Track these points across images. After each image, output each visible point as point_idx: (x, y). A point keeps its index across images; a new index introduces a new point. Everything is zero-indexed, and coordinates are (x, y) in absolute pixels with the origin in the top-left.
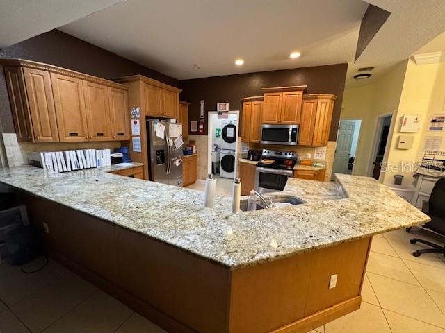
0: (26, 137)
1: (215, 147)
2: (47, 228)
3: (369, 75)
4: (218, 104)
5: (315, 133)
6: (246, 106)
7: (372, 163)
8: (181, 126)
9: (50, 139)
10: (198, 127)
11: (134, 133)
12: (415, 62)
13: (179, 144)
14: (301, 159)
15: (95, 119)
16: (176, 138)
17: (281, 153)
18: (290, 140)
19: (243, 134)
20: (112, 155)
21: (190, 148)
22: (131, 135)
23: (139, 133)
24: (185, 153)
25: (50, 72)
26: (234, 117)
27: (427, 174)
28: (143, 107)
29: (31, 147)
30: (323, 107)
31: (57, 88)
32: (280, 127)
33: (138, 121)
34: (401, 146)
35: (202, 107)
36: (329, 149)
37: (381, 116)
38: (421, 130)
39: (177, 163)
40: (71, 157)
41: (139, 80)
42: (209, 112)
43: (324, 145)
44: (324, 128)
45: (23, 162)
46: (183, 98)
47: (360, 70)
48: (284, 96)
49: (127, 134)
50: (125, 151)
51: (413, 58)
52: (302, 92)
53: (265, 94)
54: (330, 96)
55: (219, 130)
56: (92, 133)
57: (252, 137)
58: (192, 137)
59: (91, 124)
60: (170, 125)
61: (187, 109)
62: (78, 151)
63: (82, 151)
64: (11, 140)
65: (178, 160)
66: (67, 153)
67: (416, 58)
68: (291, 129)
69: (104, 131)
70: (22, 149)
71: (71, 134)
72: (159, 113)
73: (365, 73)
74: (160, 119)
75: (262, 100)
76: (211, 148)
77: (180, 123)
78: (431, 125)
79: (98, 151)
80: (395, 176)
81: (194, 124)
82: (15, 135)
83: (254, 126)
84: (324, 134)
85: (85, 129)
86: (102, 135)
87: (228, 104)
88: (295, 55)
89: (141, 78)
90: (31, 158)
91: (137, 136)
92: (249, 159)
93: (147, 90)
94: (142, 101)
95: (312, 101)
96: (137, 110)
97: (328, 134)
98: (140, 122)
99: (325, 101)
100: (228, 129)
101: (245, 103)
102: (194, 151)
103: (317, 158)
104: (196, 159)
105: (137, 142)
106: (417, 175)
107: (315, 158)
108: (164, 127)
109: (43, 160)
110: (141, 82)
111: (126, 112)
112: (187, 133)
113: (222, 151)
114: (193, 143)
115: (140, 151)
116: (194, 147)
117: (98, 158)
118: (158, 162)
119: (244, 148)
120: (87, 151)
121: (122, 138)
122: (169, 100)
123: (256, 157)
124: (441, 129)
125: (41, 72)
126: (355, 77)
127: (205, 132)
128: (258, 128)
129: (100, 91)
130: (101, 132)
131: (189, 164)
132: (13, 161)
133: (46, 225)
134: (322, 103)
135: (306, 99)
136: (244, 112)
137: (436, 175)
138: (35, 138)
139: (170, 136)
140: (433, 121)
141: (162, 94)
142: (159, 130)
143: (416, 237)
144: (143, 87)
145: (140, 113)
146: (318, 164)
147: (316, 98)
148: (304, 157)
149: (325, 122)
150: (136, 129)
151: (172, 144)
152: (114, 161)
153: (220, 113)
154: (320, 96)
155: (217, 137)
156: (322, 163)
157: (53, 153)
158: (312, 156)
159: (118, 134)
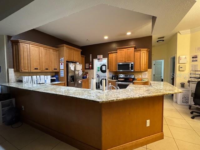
0: (17, 70)
1: (97, 76)
2: (23, 108)
3: (163, 40)
4: (98, 56)
5: (141, 65)
6: (110, 56)
7: (171, 79)
8: (81, 65)
9: (27, 71)
10: (89, 66)
11: (61, 68)
12: (180, 34)
13: (81, 73)
14: (136, 78)
15: (45, 63)
16: (79, 70)
17: (127, 76)
18: (130, 69)
19: (109, 68)
20: (51, 78)
21: (86, 76)
22: (60, 69)
23: (63, 68)
24: (83, 78)
25: (29, 44)
26: (105, 61)
27: (193, 80)
28: (65, 57)
29: (19, 74)
30: (143, 54)
31: (31, 50)
32: (125, 63)
33: (63, 63)
34: (181, 69)
35: (91, 57)
36: (149, 73)
37: (171, 57)
38: (188, 62)
39: (80, 82)
40: (35, 78)
41: (64, 46)
42: (94, 59)
43: (146, 71)
44: (145, 63)
45: (15, 81)
46: (82, 53)
47: (159, 38)
48: (126, 51)
49: (58, 69)
50: (57, 76)
51: (179, 32)
52: (133, 48)
53: (118, 50)
54: (146, 49)
55: (99, 68)
56: (44, 68)
57: (113, 69)
58: (86, 71)
59: (44, 65)
60: (77, 65)
61: (84, 59)
62: (37, 76)
63: (39, 76)
64: (11, 71)
65: (80, 81)
66: (33, 77)
67: (180, 32)
68: (130, 65)
69: (48, 67)
70: (15, 75)
71: (35, 69)
72: (72, 60)
73: (161, 39)
74: (72, 62)
75: (117, 53)
76: (95, 76)
77: (81, 64)
78: (192, 59)
79: (46, 76)
80: (181, 83)
81: (87, 65)
82: (13, 69)
83: (114, 64)
84: (145, 66)
85: (41, 67)
86: (48, 69)
87: (102, 55)
88: (129, 34)
89: (64, 45)
90: (18, 79)
91: (62, 70)
92: (112, 79)
93: (67, 50)
94: (65, 55)
95: (139, 52)
96: (63, 59)
97: (147, 66)
98: (64, 64)
99: (144, 52)
100: (103, 67)
101: (109, 55)
102: (88, 77)
103: (144, 77)
104: (88, 81)
105: (62, 72)
106: (189, 82)
107: (143, 77)
108: (74, 65)
109: (23, 79)
110: (65, 47)
111: (58, 60)
112: (84, 69)
113: (100, 77)
114: (87, 73)
115: (63, 76)
116: (88, 75)
117: (45, 79)
118: (71, 82)
119: (110, 75)
120: (41, 76)
121: (56, 71)
122: (76, 54)
123: (116, 78)
124: (197, 61)
125: (26, 44)
126: (157, 41)
127: (92, 68)
128: (116, 65)
129: (48, 51)
130: (47, 68)
131: (85, 83)
132: (11, 80)
133: (23, 107)
134: (143, 53)
135: (136, 51)
136: (109, 58)
137: (197, 81)
138: (21, 70)
139: (77, 70)
140: (193, 58)
141: (73, 52)
142: (72, 67)
143: (193, 111)
144: (65, 49)
145: (64, 60)
146: (144, 80)
147: (140, 51)
148: (138, 77)
149: (145, 61)
150: (62, 67)
151: (77, 73)
152: (52, 81)
153: (99, 59)
154: (142, 49)
155: (98, 71)
156: (146, 79)
157: (28, 77)
158: (142, 76)
159: (54, 69)
